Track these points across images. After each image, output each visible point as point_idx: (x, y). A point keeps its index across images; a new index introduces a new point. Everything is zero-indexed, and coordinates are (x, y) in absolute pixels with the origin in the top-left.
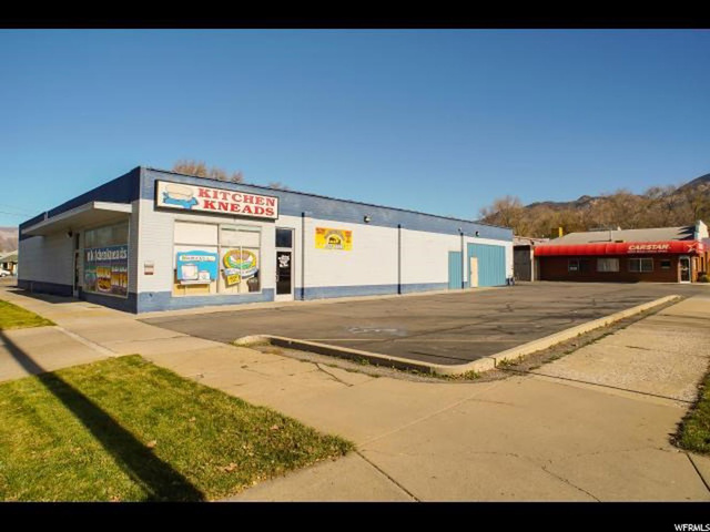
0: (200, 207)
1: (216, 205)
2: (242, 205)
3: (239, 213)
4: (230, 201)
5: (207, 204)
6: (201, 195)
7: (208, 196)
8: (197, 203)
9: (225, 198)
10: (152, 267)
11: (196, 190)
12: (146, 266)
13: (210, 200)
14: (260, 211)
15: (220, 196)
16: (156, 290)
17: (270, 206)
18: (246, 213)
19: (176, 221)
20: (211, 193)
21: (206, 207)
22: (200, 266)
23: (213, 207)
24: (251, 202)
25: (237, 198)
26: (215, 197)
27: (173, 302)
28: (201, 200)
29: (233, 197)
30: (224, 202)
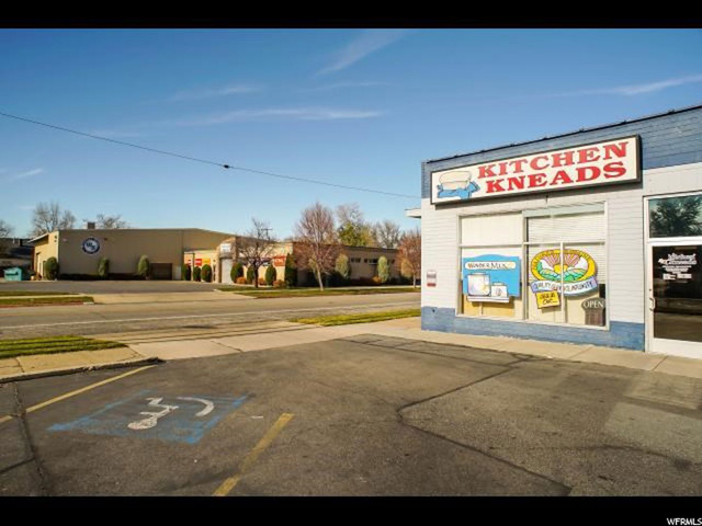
0: (482, 193)
1: (504, 185)
2: (551, 173)
3: (548, 187)
4: (527, 170)
5: (491, 186)
6: (482, 176)
7: (492, 174)
8: (477, 188)
9: (518, 169)
10: (434, 276)
11: (475, 170)
12: (429, 276)
13: (495, 179)
14: (589, 174)
15: (511, 169)
16: (439, 305)
17: (615, 158)
18: (560, 184)
19: (461, 217)
20: (496, 169)
21: (490, 190)
22: (494, 277)
23: (500, 189)
24: (569, 162)
25: (541, 163)
26: (503, 172)
27: (457, 324)
28: (483, 184)
29: (534, 165)
30: (517, 176)
